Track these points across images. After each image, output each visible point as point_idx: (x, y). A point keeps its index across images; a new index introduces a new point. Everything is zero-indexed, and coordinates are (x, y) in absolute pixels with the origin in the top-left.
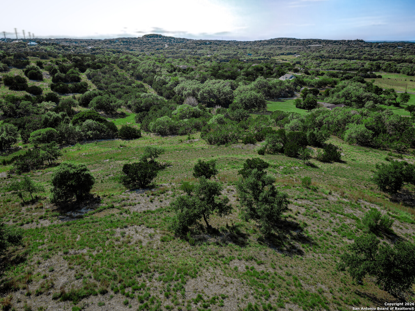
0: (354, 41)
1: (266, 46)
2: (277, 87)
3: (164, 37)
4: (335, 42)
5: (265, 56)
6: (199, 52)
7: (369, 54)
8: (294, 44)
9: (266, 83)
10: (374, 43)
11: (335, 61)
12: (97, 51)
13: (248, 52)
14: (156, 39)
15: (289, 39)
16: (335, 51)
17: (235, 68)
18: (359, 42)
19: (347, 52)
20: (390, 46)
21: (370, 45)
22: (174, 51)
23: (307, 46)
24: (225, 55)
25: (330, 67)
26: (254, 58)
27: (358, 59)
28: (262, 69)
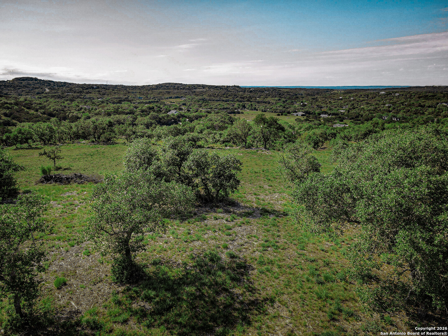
0: (232, 86)
1: (155, 91)
2: (165, 118)
3: (41, 80)
4: (217, 87)
5: (155, 99)
6: (88, 96)
7: (241, 97)
8: (181, 89)
9: (158, 116)
10: (247, 88)
11: (215, 103)
13: (138, 96)
14: (31, 82)
15: (176, 84)
16: (215, 94)
18: (236, 87)
19: (225, 96)
20: (259, 91)
21: (244, 90)
22: (60, 95)
23: (193, 91)
24: (117, 98)
25: (209, 107)
26: (144, 101)
27: (231, 101)
28: (153, 108)
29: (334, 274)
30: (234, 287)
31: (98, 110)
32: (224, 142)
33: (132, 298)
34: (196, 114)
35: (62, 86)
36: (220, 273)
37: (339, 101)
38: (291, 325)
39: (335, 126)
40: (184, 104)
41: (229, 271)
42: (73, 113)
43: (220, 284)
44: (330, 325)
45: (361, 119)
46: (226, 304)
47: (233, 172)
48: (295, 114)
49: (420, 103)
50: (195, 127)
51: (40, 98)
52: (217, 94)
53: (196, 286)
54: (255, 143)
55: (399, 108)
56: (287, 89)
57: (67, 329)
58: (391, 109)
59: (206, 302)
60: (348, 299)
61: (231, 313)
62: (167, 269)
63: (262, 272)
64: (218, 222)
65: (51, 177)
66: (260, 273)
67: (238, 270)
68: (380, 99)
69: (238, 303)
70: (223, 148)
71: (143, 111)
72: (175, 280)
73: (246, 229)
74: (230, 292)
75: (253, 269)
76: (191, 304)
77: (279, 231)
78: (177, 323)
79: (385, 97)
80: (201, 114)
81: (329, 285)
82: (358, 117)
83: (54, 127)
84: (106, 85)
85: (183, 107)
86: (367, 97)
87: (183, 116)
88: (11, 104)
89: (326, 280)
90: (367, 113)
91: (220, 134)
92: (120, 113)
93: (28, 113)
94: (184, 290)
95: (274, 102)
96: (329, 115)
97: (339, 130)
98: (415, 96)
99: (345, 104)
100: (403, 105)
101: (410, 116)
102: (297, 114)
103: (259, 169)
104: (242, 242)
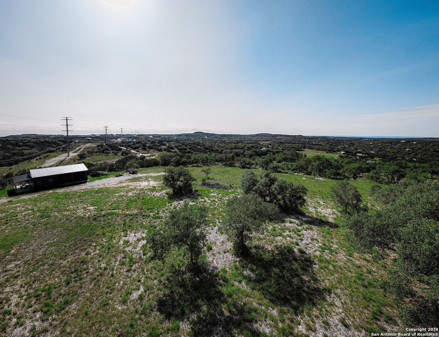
2: (260, 152)
3: (204, 133)
4: (289, 136)
5: (255, 142)
6: (223, 140)
7: (303, 142)
8: (269, 136)
9: (256, 150)
11: (287, 144)
12: (178, 140)
14: (200, 134)
15: (266, 134)
17: (243, 146)
19: (293, 141)
20: (315, 138)
21: (305, 137)
22: (211, 140)
24: (236, 141)
25: (284, 147)
26: (249, 142)
27: (297, 143)
28: (254, 146)
29: (375, 282)
30: (303, 275)
31: (227, 147)
32: (293, 170)
33: (243, 267)
34: (277, 150)
35: (212, 135)
36: (294, 262)
37: (370, 145)
38: (343, 314)
39: (368, 162)
40: (270, 144)
41: (300, 262)
42: (216, 148)
43: (294, 270)
44: (374, 322)
45: (388, 158)
46: (298, 285)
47: (302, 194)
48: (339, 152)
49: (434, 149)
50: (276, 158)
51: (203, 141)
52: (289, 139)
53: (279, 268)
54: (313, 172)
55: (417, 152)
56: (332, 137)
57: (212, 277)
58: (410, 152)
59: (286, 281)
60: (387, 304)
61: (301, 293)
62: (262, 253)
63: (322, 268)
64: (292, 225)
65: (206, 183)
66: (321, 268)
67: (306, 263)
68: (401, 145)
69: (306, 287)
70: (293, 173)
71: (248, 148)
72: (267, 262)
73: (310, 233)
74: (300, 278)
75: (316, 264)
76: (277, 281)
77: (332, 238)
78: (268, 292)
79: (405, 144)
80: (279, 150)
81: (372, 290)
82: (385, 156)
83: (208, 157)
84: (232, 135)
85: (269, 146)
86: (391, 144)
87: (269, 151)
88: (192, 144)
89: (369, 285)
90: (392, 154)
91: (291, 165)
92: (237, 149)
93: (197, 147)
94: (273, 269)
95: (324, 145)
96: (363, 154)
97: (371, 165)
98: (430, 144)
99: (375, 148)
100: (420, 150)
101: (427, 157)
102: (340, 152)
103: (316, 190)
104: (308, 242)
